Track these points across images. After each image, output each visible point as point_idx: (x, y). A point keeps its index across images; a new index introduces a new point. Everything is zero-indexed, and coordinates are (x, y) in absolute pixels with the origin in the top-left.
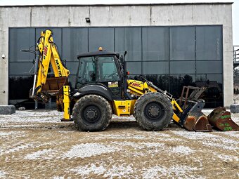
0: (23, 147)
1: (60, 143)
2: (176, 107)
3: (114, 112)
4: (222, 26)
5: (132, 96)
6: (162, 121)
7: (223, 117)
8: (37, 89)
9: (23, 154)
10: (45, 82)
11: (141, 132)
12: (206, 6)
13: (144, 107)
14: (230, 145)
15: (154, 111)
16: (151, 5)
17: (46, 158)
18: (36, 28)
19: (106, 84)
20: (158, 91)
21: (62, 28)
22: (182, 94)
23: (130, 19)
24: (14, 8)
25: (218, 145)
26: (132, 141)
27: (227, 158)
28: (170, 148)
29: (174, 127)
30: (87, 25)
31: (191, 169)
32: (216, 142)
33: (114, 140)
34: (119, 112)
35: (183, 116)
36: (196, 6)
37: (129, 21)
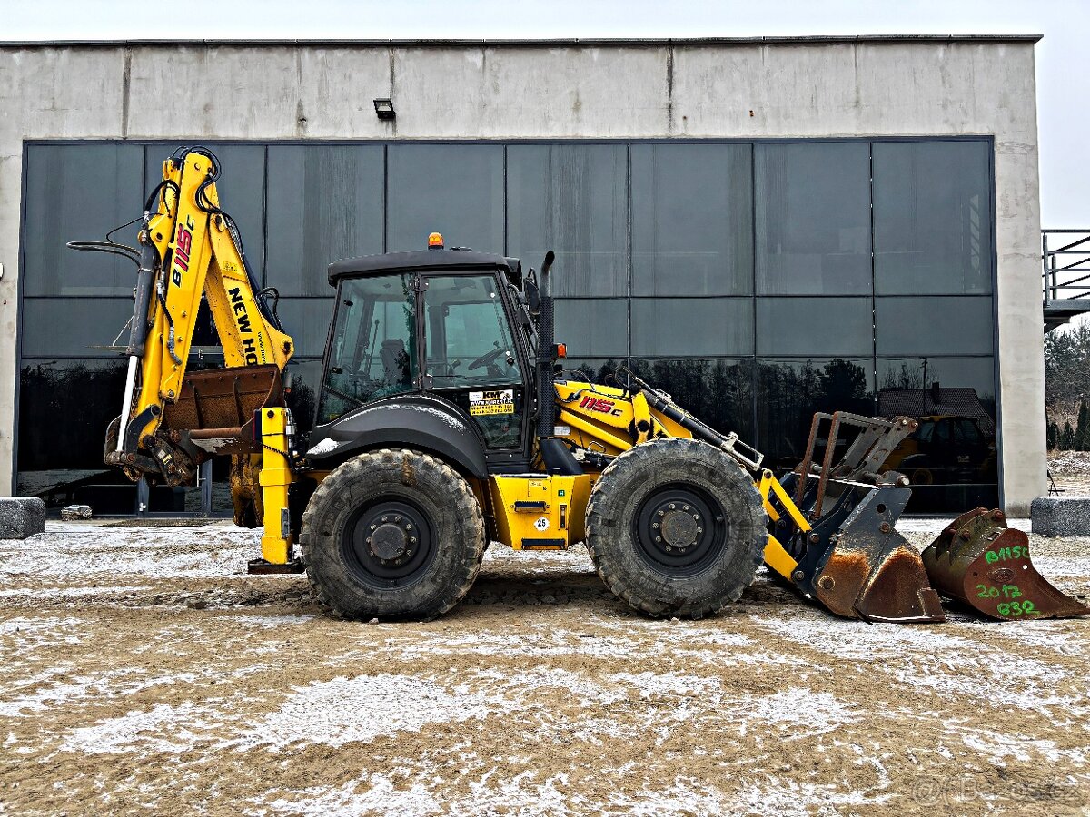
0: (60, 692)
1: (238, 674)
2: (780, 507)
3: (496, 531)
4: (989, 140)
5: (579, 455)
6: (712, 572)
7: (991, 557)
8: (138, 422)
9: (60, 728)
10: (177, 392)
11: (617, 624)
12: (921, 52)
13: (630, 508)
14: (1021, 687)
15: (679, 526)
16: (671, 44)
17: (164, 746)
18: (147, 145)
19: (458, 399)
20: (698, 434)
21: (266, 144)
22: (810, 449)
23: (577, 106)
24: (50, 54)
25: (967, 686)
26: (573, 664)
27: (1006, 748)
28: (747, 698)
29: (769, 599)
30: (382, 132)
31: (836, 799)
32: (958, 672)
33: (491, 662)
34: (517, 528)
35: (811, 552)
36: (872, 52)
37: (570, 114)
